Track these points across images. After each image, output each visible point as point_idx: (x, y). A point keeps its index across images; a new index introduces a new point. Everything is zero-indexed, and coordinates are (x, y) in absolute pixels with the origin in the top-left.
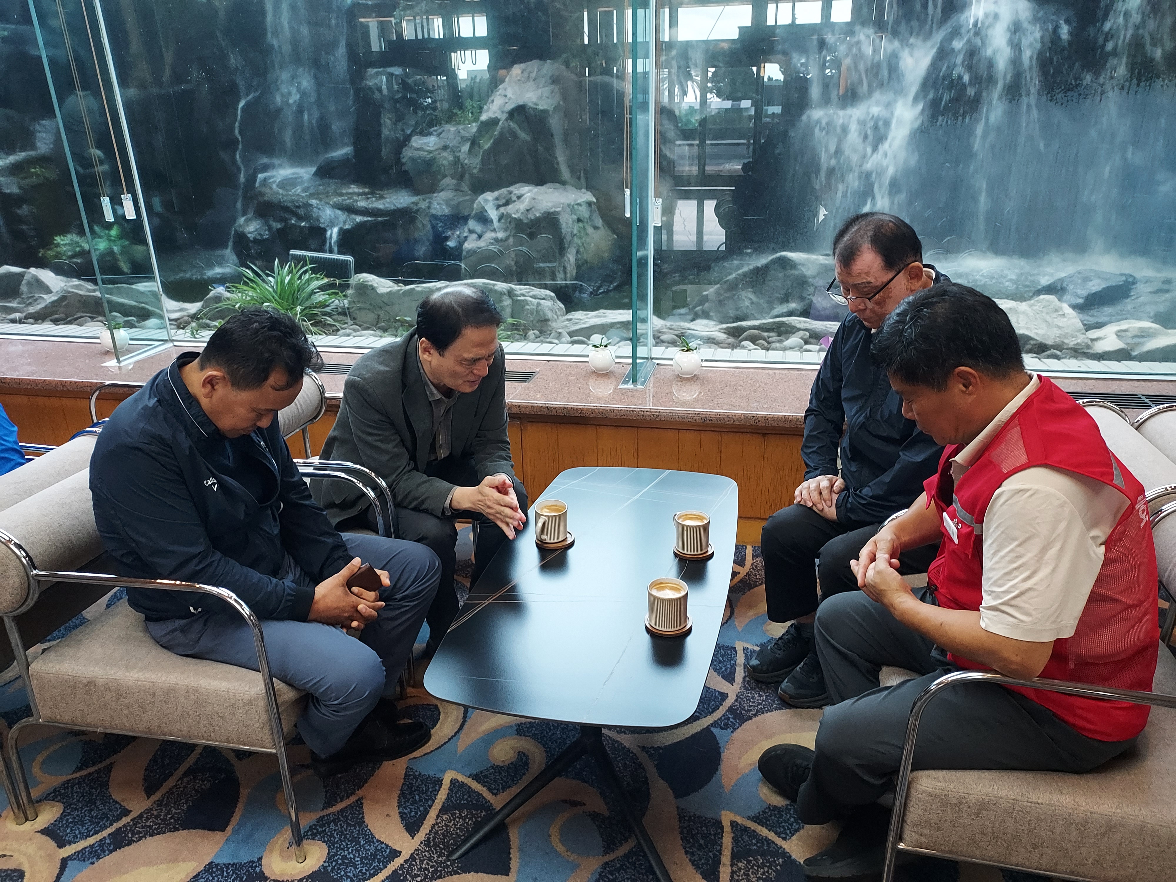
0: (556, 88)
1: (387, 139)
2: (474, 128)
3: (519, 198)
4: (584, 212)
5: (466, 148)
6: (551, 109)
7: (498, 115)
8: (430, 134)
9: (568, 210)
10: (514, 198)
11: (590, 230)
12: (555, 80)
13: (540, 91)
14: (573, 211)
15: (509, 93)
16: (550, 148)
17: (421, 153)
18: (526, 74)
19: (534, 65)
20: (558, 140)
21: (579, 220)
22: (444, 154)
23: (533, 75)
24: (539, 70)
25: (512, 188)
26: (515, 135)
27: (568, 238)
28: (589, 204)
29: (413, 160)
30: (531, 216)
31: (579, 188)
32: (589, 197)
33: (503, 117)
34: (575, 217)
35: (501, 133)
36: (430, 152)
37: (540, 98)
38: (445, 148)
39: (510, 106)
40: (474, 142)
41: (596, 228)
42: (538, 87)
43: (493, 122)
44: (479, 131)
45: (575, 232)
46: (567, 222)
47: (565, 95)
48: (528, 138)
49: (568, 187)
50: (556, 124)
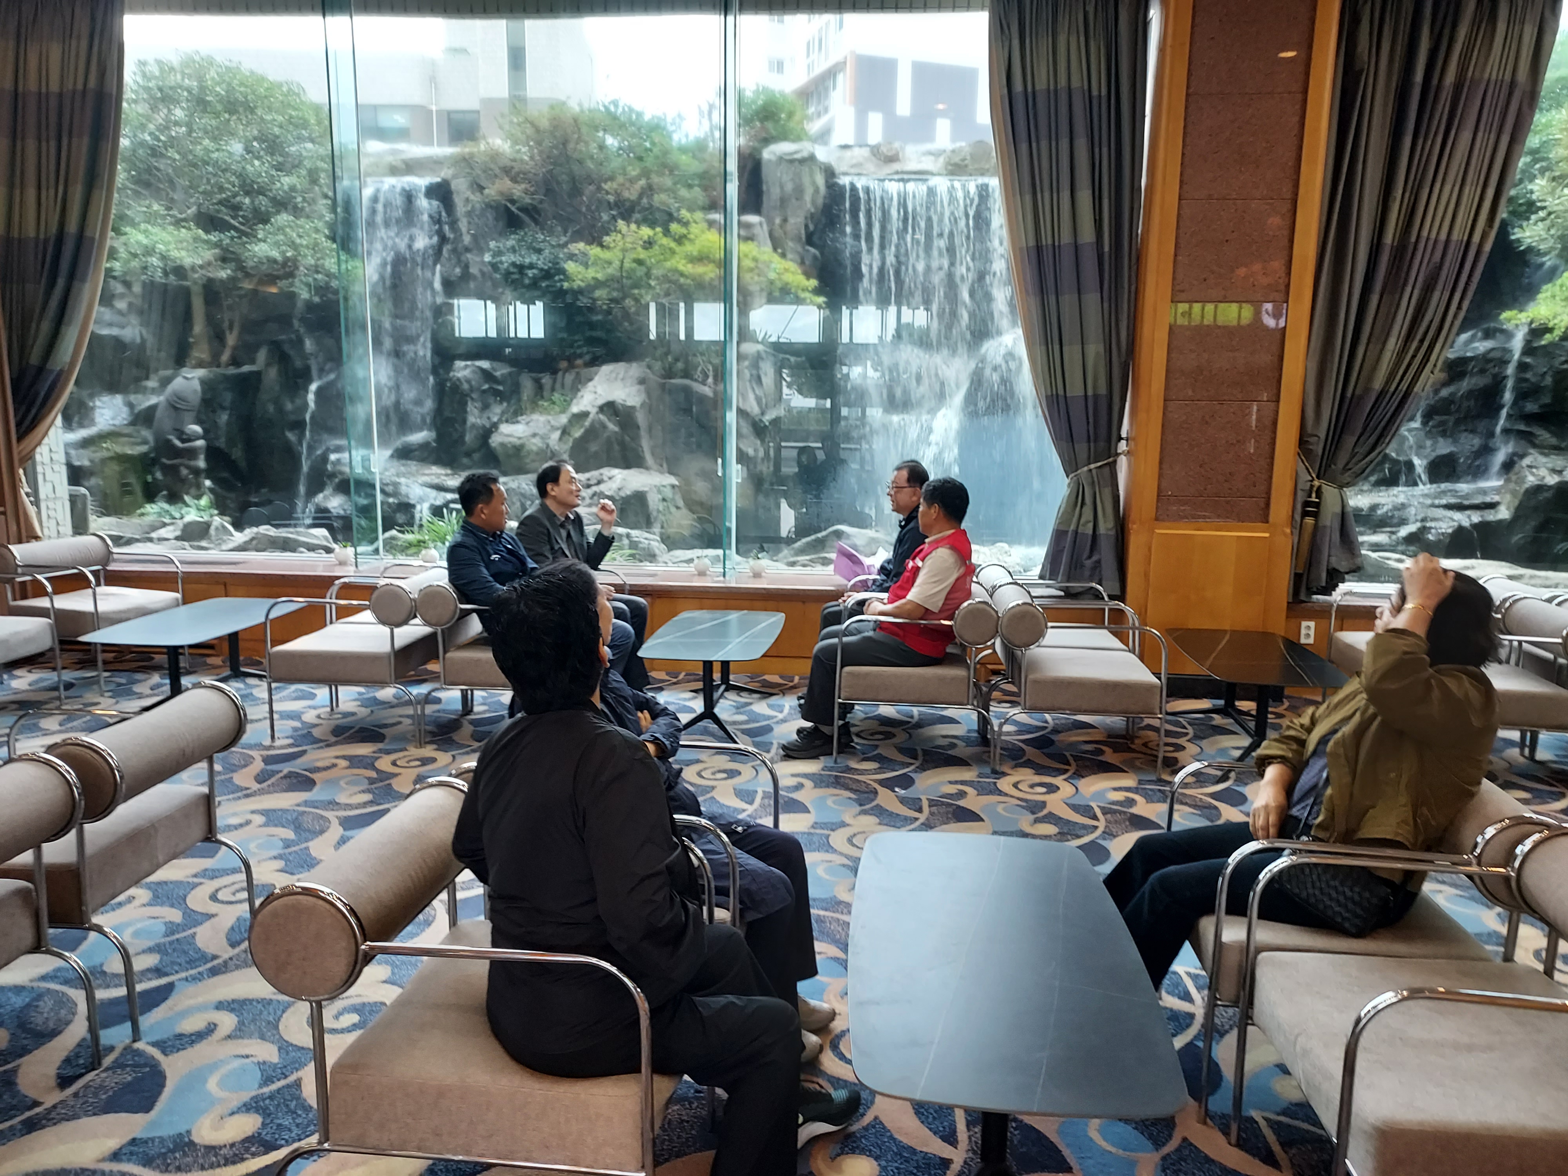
0: (642, 388)
1: (473, 425)
2: (564, 419)
3: (610, 478)
4: (668, 492)
5: (556, 435)
6: (638, 405)
7: (589, 409)
8: (518, 422)
9: (655, 490)
10: (605, 478)
11: (673, 509)
12: (642, 381)
13: (627, 390)
14: (659, 492)
15: (600, 390)
16: (636, 438)
17: (511, 439)
18: (614, 375)
19: (620, 367)
20: (643, 433)
21: (664, 500)
22: (534, 440)
23: (621, 376)
24: (626, 372)
25: (602, 471)
26: (604, 427)
27: (655, 514)
28: (673, 486)
29: (502, 445)
30: (622, 494)
31: (662, 473)
32: (673, 480)
33: (593, 411)
34: (660, 497)
35: (592, 424)
36: (520, 438)
37: (628, 395)
38: (534, 435)
39: (601, 402)
40: (565, 432)
41: (678, 508)
42: (625, 386)
43: (584, 415)
44: (570, 421)
45: (661, 508)
46: (654, 501)
47: (648, 393)
48: (616, 429)
49: (652, 472)
50: (641, 418)
